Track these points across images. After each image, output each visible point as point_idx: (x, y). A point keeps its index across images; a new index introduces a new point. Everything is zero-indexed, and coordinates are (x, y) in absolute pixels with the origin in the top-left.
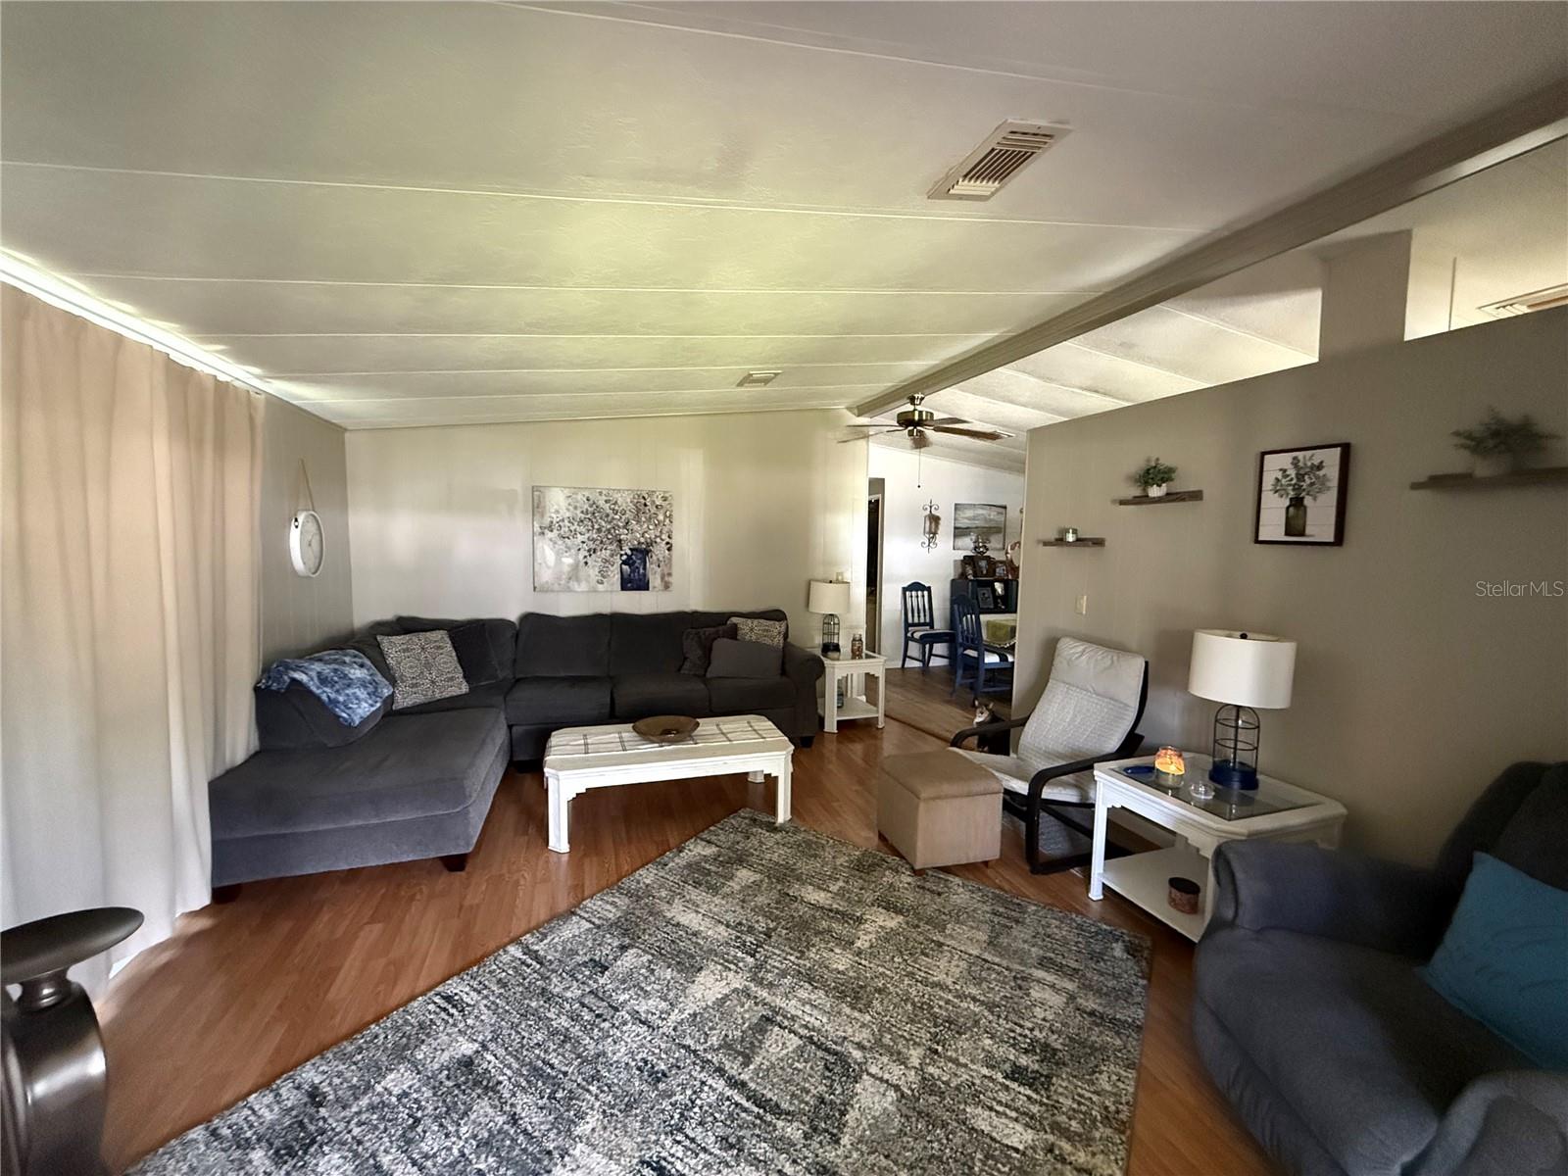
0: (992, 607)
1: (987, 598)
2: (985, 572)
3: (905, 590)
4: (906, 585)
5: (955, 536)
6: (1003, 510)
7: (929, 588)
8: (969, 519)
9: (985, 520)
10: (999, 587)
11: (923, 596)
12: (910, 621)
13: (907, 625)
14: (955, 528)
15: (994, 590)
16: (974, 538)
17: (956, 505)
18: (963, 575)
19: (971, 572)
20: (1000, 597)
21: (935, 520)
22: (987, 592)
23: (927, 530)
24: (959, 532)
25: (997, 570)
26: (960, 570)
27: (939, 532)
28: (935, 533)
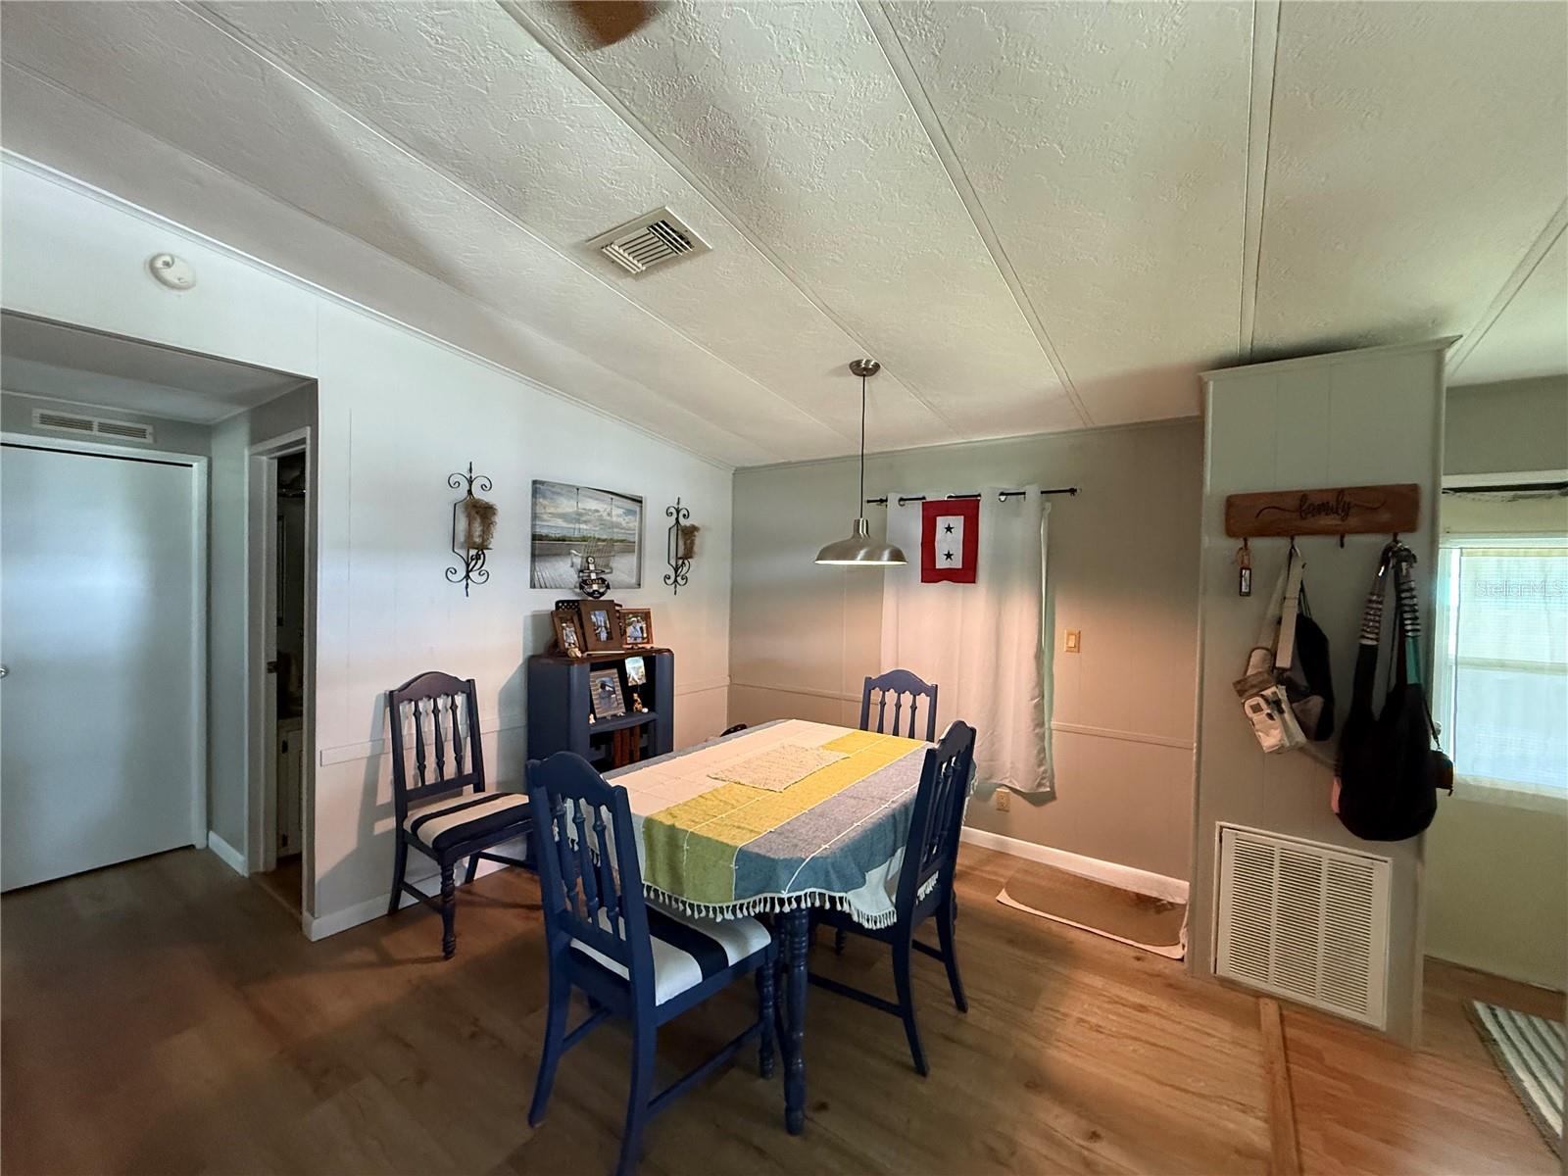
0: (621, 712)
1: (610, 693)
2: (604, 636)
3: (393, 700)
4: (396, 685)
5: (535, 556)
6: (635, 507)
7: (470, 682)
8: (564, 516)
9: (602, 523)
10: (635, 668)
11: (454, 707)
12: (410, 785)
13: (403, 799)
14: (535, 537)
15: (623, 676)
16: (578, 561)
17: (535, 482)
18: (554, 649)
19: (573, 638)
20: (635, 688)
21: (481, 513)
22: (610, 677)
23: (461, 537)
24: (543, 547)
25: (630, 630)
26: (548, 636)
27: (494, 543)
28: (482, 548)
